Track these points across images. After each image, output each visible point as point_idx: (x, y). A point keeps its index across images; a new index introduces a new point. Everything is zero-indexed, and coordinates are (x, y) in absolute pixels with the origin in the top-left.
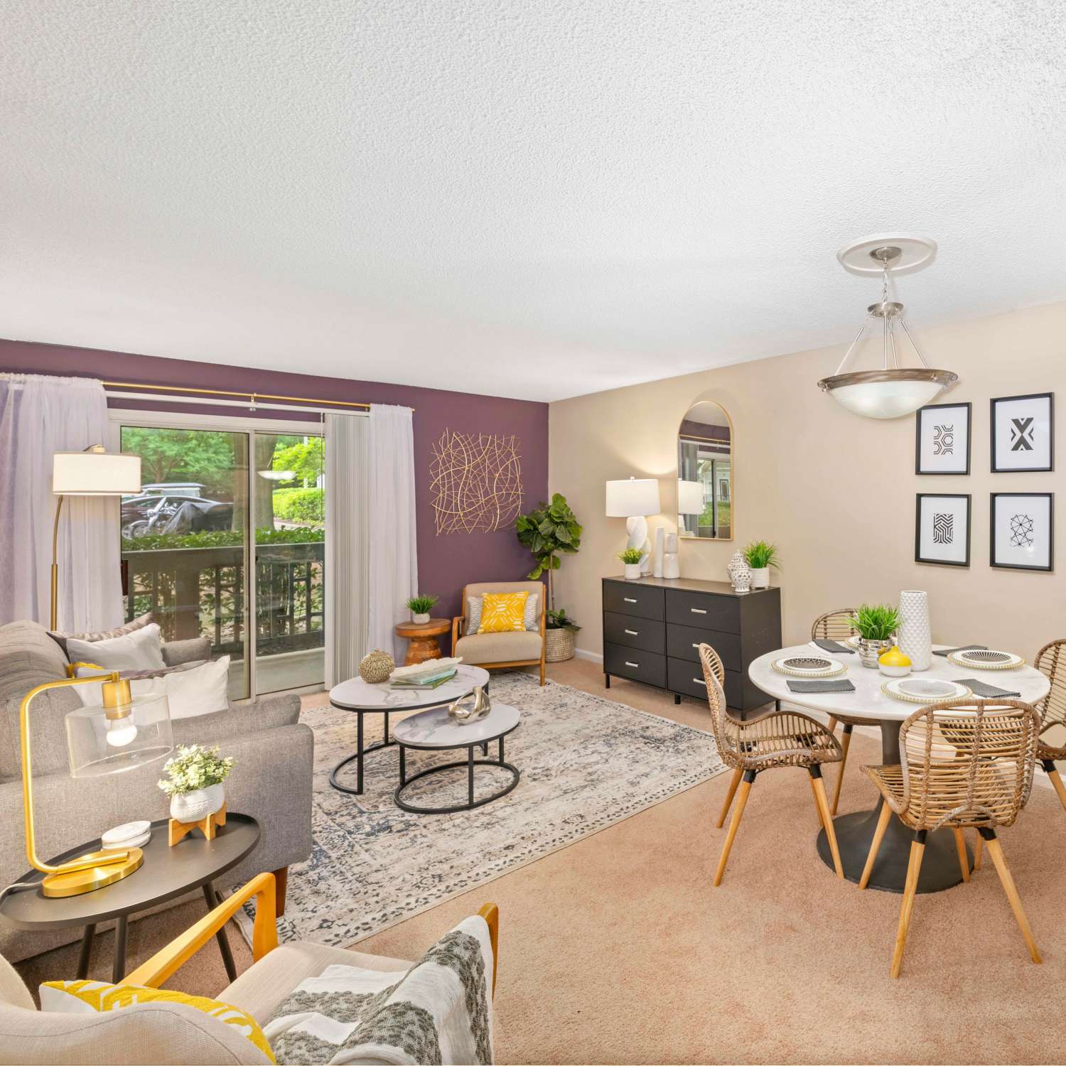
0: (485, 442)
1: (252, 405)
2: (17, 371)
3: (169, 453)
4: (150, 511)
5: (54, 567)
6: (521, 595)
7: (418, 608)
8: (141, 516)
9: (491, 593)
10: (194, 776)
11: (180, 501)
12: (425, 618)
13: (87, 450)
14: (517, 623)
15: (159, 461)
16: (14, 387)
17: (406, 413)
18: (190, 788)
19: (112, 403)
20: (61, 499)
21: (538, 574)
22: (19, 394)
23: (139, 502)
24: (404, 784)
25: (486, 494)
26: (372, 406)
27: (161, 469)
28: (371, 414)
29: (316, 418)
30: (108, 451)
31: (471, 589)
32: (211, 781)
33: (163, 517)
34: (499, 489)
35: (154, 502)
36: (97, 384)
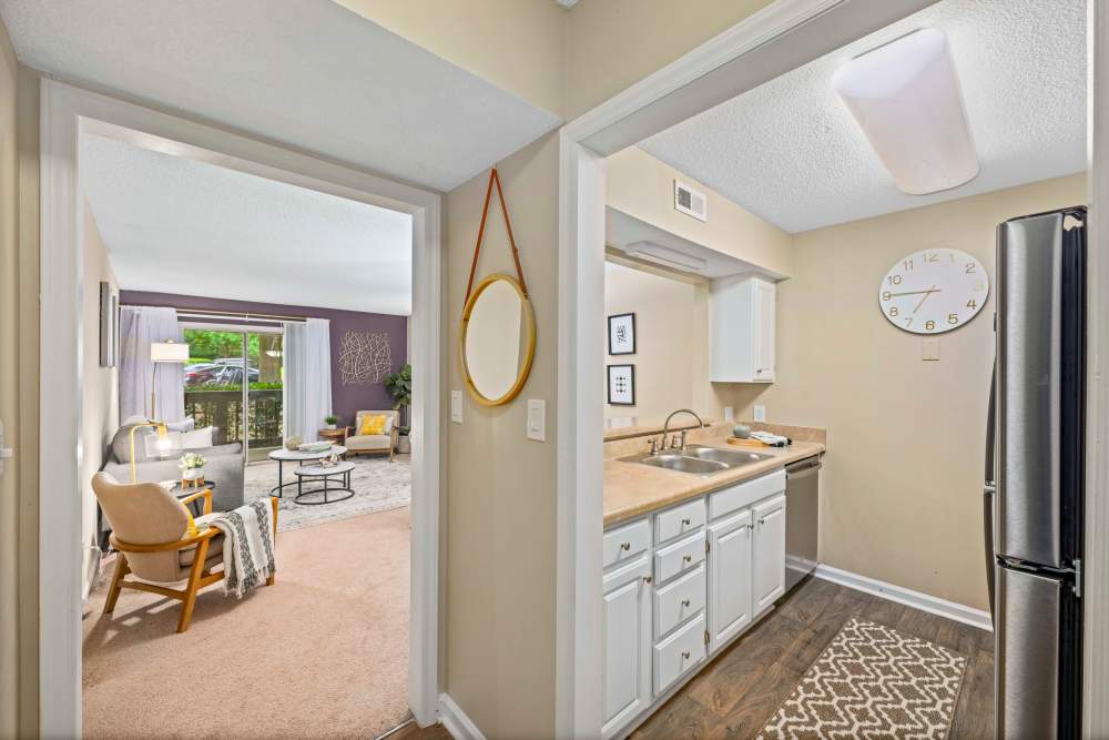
0: (370, 338)
1: (247, 319)
2: (138, 305)
3: (232, 340)
4: (218, 374)
5: (153, 395)
6: (383, 417)
7: (330, 421)
8: (212, 377)
9: (367, 415)
10: (191, 464)
11: (234, 368)
12: (334, 427)
13: (166, 342)
14: (379, 430)
15: (226, 345)
16: (136, 312)
17: (326, 322)
18: (189, 468)
19: (180, 319)
20: (156, 364)
21: (398, 406)
22: (138, 316)
23: (212, 369)
24: (300, 495)
25: (370, 364)
26: (308, 319)
27: (227, 349)
28: (307, 323)
29: (278, 325)
30: (175, 342)
31: (359, 413)
32: (197, 466)
33: (224, 377)
34: (378, 362)
35: (219, 369)
36: (174, 310)
